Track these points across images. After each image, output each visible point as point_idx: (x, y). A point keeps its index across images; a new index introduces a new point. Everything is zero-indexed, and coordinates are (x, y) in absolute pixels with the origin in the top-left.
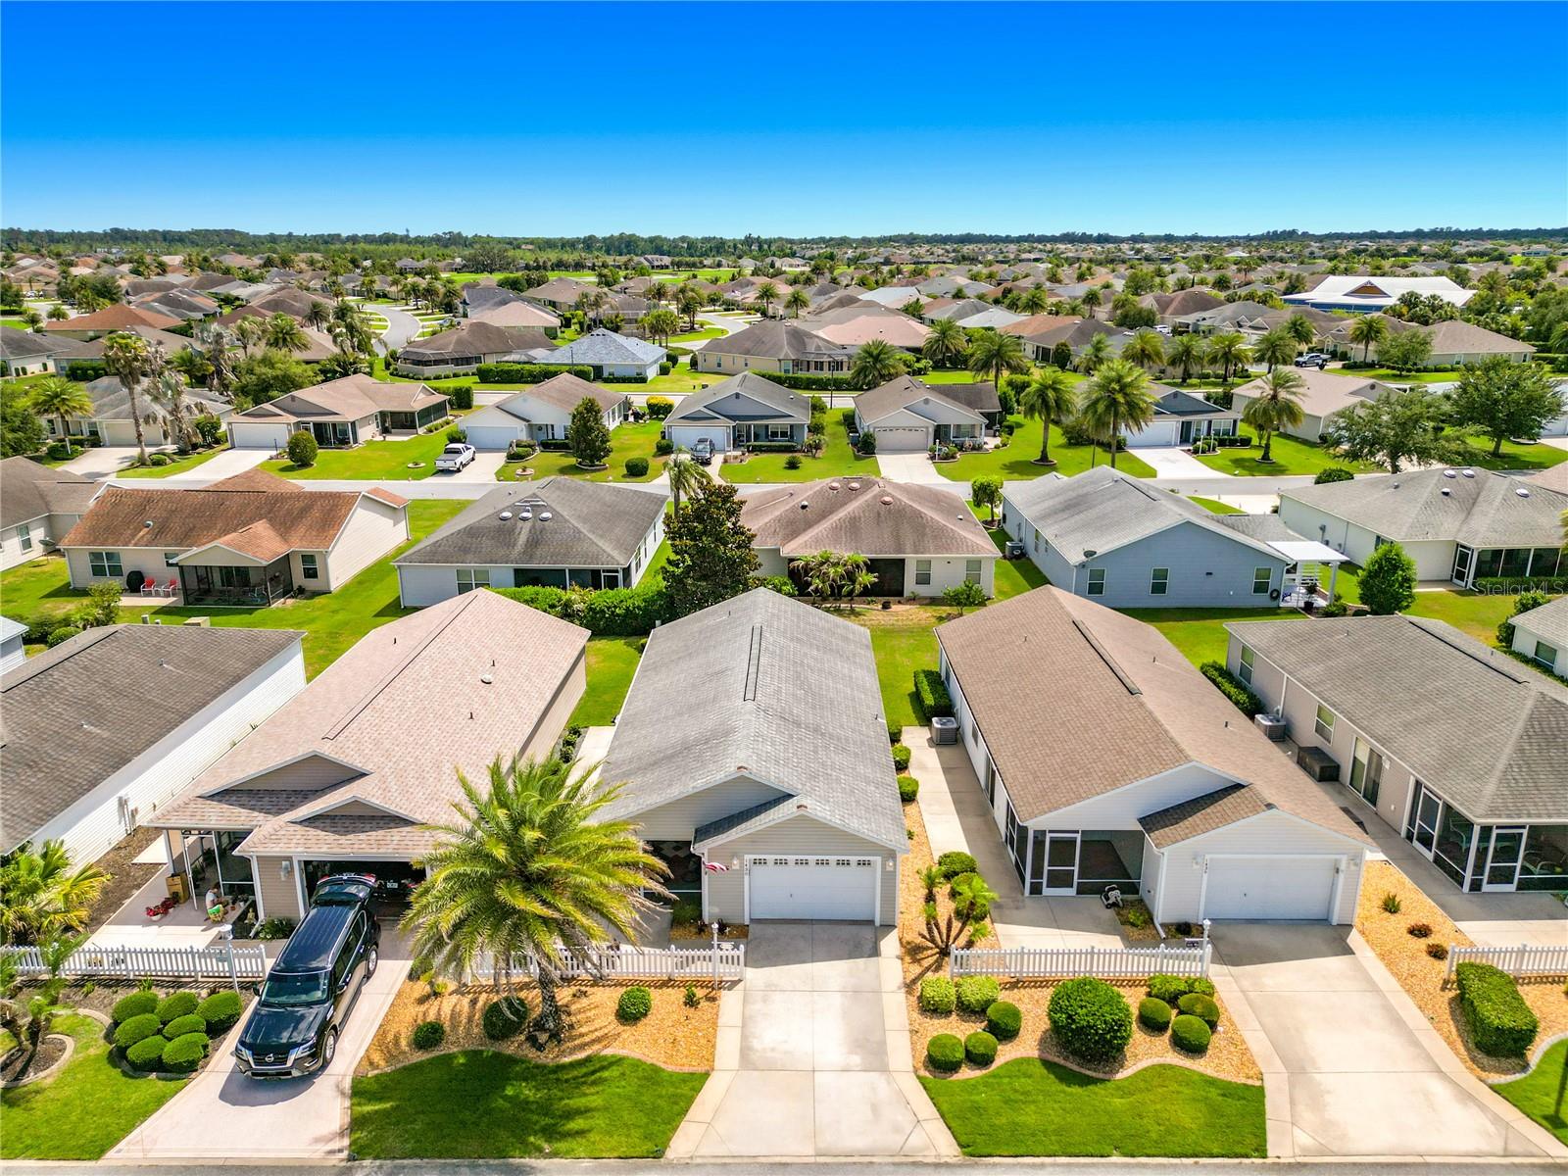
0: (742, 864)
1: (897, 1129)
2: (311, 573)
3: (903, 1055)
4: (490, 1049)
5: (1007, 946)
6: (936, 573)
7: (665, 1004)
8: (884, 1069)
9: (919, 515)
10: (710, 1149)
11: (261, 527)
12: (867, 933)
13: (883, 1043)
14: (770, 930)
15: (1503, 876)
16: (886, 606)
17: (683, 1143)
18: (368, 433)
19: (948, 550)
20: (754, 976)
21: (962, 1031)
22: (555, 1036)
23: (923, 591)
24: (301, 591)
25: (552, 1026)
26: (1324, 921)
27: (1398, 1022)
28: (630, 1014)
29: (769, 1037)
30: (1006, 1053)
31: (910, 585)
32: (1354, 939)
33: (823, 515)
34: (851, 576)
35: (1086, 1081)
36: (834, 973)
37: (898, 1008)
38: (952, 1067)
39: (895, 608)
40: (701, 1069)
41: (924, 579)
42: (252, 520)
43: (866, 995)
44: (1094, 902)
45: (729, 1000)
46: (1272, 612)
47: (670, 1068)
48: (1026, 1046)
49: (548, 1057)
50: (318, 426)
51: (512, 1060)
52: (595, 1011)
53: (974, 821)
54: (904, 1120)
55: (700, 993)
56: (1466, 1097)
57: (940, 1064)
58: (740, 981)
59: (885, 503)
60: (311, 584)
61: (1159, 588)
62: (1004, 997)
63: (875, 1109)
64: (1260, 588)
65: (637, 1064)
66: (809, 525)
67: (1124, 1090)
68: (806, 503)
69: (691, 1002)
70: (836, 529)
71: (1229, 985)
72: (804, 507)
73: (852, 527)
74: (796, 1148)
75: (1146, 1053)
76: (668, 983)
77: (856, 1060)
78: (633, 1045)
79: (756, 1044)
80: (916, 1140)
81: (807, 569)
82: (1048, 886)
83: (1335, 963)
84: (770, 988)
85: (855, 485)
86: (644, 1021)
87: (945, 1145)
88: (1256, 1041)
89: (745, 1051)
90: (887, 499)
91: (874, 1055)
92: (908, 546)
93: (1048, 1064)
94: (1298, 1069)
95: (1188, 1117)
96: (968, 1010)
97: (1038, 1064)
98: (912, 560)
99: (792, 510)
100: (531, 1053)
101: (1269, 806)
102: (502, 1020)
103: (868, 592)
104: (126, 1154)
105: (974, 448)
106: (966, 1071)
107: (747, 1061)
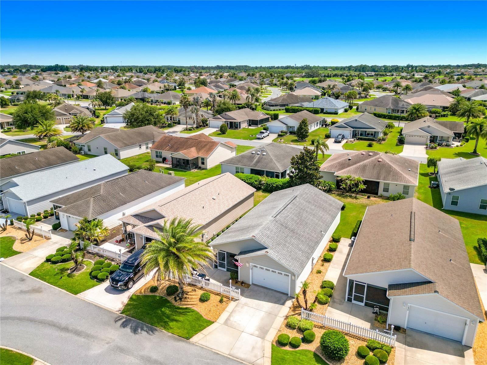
0: (249, 265)
1: (255, 356)
2: (203, 163)
3: (272, 336)
4: (165, 297)
5: (327, 315)
6: (391, 188)
7: (214, 299)
8: (263, 338)
9: (390, 167)
10: (202, 342)
11: (193, 149)
12: (284, 297)
13: (268, 331)
14: (256, 288)
16: (369, 197)
17: (196, 339)
18: (244, 125)
19: (397, 180)
20: (243, 300)
21: (295, 335)
22: (181, 299)
23: (385, 194)
24: (200, 168)
25: (180, 296)
26: (459, 342)
28: (203, 300)
29: (236, 318)
30: (304, 346)
31: (381, 191)
33: (355, 163)
34: (356, 185)
36: (267, 306)
37: (279, 322)
38: (284, 345)
39: (372, 198)
40: (213, 321)
41: (386, 190)
42: (192, 147)
43: (272, 315)
44: (369, 310)
45: (232, 304)
47: (205, 317)
48: (313, 347)
49: (177, 304)
50: (231, 123)
51: (169, 302)
52: (195, 296)
54: (259, 354)
55: (225, 299)
57: (280, 343)
58: (238, 300)
59: (379, 161)
60: (202, 166)
61: (483, 207)
62: (314, 330)
63: (253, 348)
65: (198, 313)
66: (349, 166)
68: (350, 158)
69: (221, 301)
70: (357, 168)
71: (403, 353)
72: (349, 160)
73: (364, 167)
74: (224, 351)
76: (218, 294)
77: (257, 333)
78: (201, 309)
79: (232, 319)
80: (259, 361)
81: (341, 181)
82: (354, 300)
84: (246, 304)
85: (371, 154)
86: (206, 302)
89: (228, 319)
90: (380, 160)
91: (263, 332)
92: (382, 177)
93: (315, 355)
96: (301, 330)
97: (312, 353)
98: (382, 182)
99: (345, 160)
100: (173, 302)
101: (436, 292)
102: (172, 290)
103: (363, 191)
104: (81, 296)
105: (446, 146)
106: (287, 348)
107: (226, 323)
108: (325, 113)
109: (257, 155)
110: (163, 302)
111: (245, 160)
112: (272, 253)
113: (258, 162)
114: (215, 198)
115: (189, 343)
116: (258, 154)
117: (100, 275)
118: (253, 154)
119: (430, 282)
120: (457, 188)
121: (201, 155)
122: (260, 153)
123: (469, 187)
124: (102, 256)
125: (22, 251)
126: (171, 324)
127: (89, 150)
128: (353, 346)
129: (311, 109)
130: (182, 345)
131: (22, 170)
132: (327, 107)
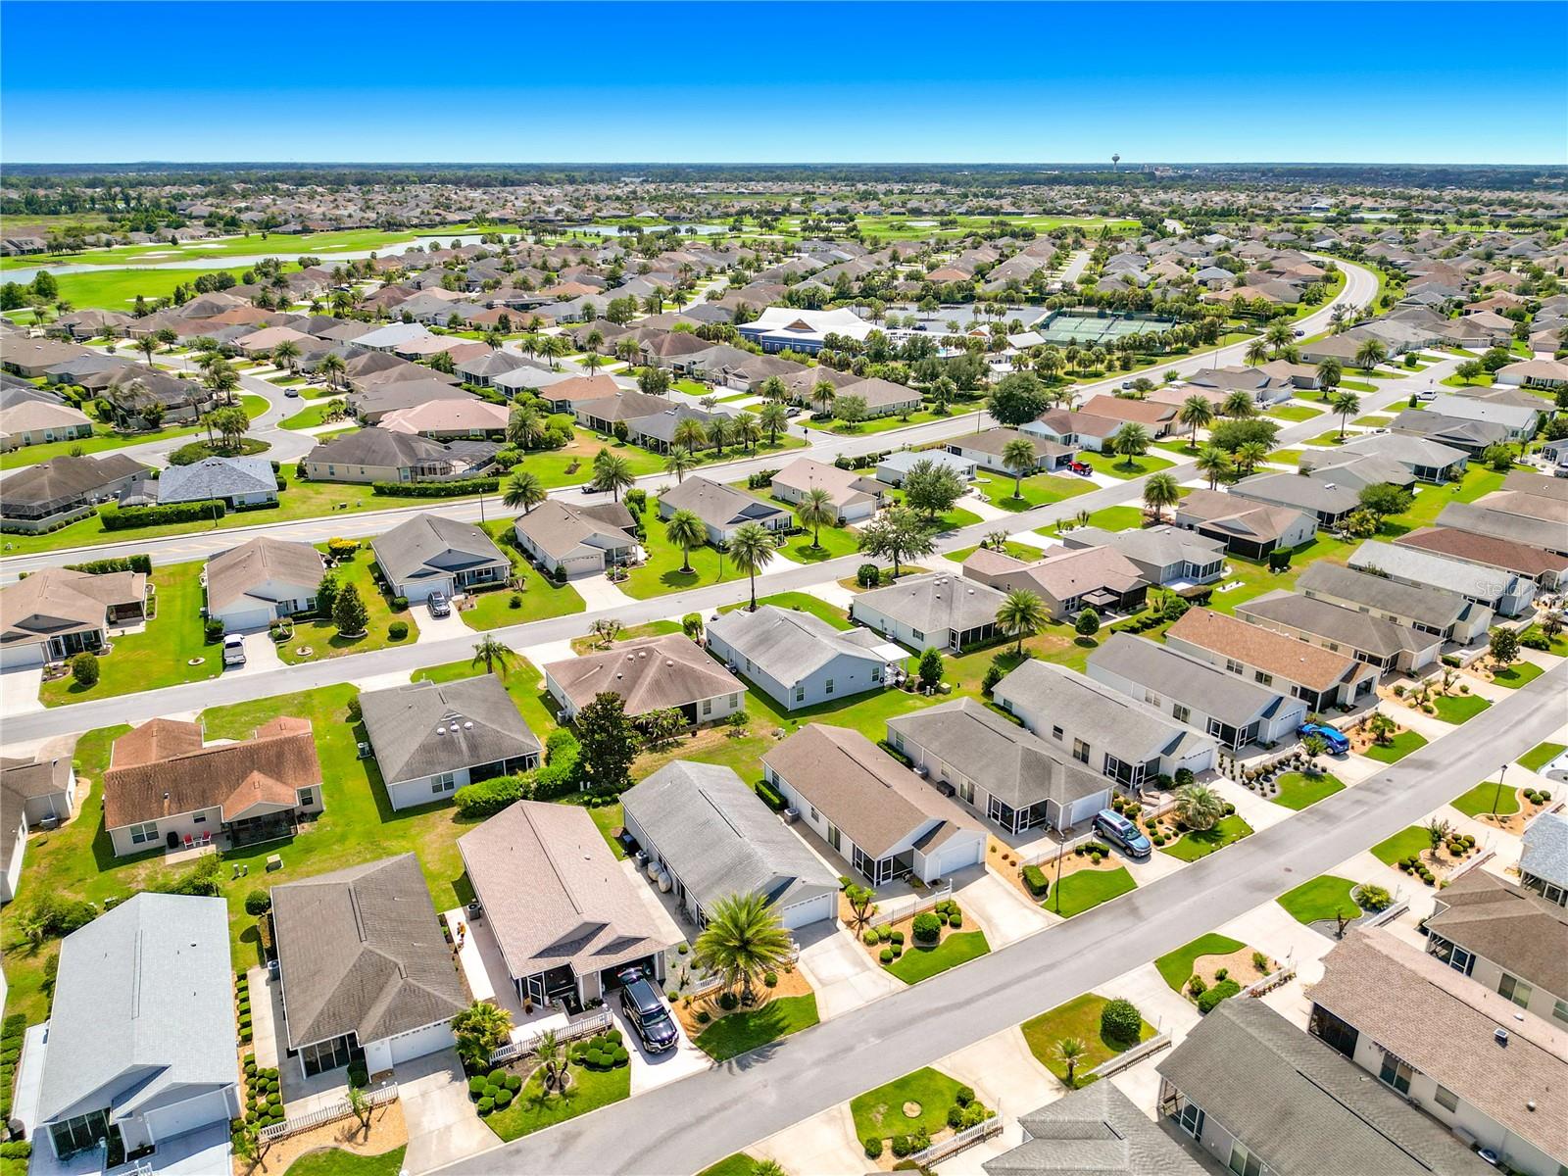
1: (885, 986)
3: (873, 963)
4: (730, 1014)
5: (885, 910)
6: (713, 705)
7: (779, 974)
8: (869, 969)
9: (692, 670)
10: (833, 1015)
11: (259, 778)
12: (829, 924)
13: (862, 961)
15: (1024, 826)
16: (694, 734)
17: (823, 1016)
19: (720, 692)
20: (802, 954)
21: (887, 947)
22: (752, 1000)
23: (708, 718)
24: (307, 816)
25: (748, 997)
26: (975, 864)
27: (1010, 894)
28: (771, 983)
29: (823, 973)
30: (904, 949)
31: (702, 717)
32: (987, 868)
33: (635, 682)
35: (933, 949)
36: (828, 943)
37: (860, 948)
38: (890, 960)
40: (810, 993)
41: (708, 711)
43: (844, 946)
44: (900, 882)
45: (799, 965)
46: (880, 691)
47: (799, 996)
48: (908, 945)
49: (755, 1008)
50: (67, 637)
51: (743, 1015)
52: (758, 987)
53: (834, 859)
54: (884, 982)
55: (788, 967)
56: (1035, 912)
57: (885, 961)
58: (798, 957)
59: (670, 666)
61: (829, 690)
62: (894, 930)
63: (874, 982)
64: (875, 678)
65: (787, 999)
66: (630, 689)
67: (945, 946)
68: (620, 675)
69: (788, 971)
71: (960, 898)
72: (620, 678)
73: (659, 686)
74: (860, 1003)
75: (946, 932)
77: (858, 969)
78: (777, 994)
79: (821, 977)
80: (893, 987)
82: (882, 881)
83: (984, 879)
84: (811, 956)
85: (643, 654)
86: (778, 984)
87: (903, 985)
88: (974, 917)
89: (819, 980)
90: (670, 662)
91: (861, 965)
92: (697, 694)
93: (919, 948)
94: (989, 921)
95: (965, 948)
96: (883, 939)
97: (915, 948)
98: (700, 702)
100: (748, 1009)
101: (958, 828)
102: (727, 1002)
103: (685, 728)
105: (634, 563)
106: (895, 960)
107: (822, 984)
108: (239, 510)
109: (455, 735)
111: (443, 756)
113: (474, 748)
114: (586, 856)
115: (826, 1024)
116: (456, 731)
118: (443, 733)
119: (944, 822)
120: (801, 677)
121: (297, 785)
122: (456, 727)
123: (813, 670)
125: (397, 1145)
126: (783, 1025)
129: (197, 506)
130: (820, 1031)
132: (237, 492)
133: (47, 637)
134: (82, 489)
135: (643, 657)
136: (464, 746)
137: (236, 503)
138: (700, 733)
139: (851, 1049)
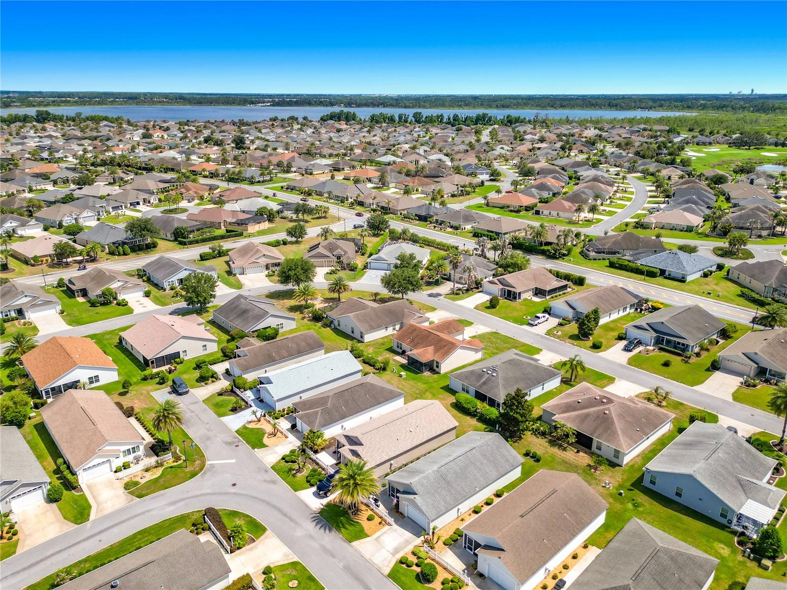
0: (405, 503)
1: (384, 564)
2: (437, 367)
3: (399, 556)
4: (346, 509)
6: (603, 448)
7: (377, 520)
8: (394, 555)
9: (613, 423)
10: (358, 547)
11: (431, 349)
12: (422, 533)
13: (399, 552)
14: (409, 520)
16: (578, 452)
17: (355, 543)
18: (527, 295)
19: (612, 444)
20: (395, 526)
21: (412, 559)
22: (355, 514)
23: (598, 451)
24: (433, 371)
25: (357, 512)
28: (370, 518)
29: (384, 538)
30: (414, 568)
31: (593, 448)
33: (582, 408)
34: (567, 436)
35: (420, 582)
36: (408, 535)
37: (410, 548)
40: (369, 534)
41: (599, 448)
42: (430, 345)
43: (407, 542)
45: (387, 527)
47: (366, 531)
48: (419, 569)
49: (352, 517)
50: (509, 292)
51: (347, 514)
52: (366, 514)
54: (387, 564)
55: (383, 522)
57: (402, 562)
58: (392, 526)
59: (605, 413)
61: (678, 494)
63: (385, 560)
64: (723, 516)
65: (362, 528)
66: (575, 410)
68: (580, 401)
69: (380, 523)
70: (579, 416)
72: (579, 402)
73: (585, 417)
74: (367, 556)
75: (436, 586)
76: (381, 517)
77: (392, 551)
78: (365, 524)
79: (381, 537)
80: (384, 568)
81: (555, 427)
84: (395, 530)
85: (605, 400)
86: (371, 521)
87: (386, 573)
89: (379, 537)
90: (607, 412)
91: (396, 551)
92: (596, 434)
93: (417, 575)
96: (418, 557)
97: (415, 574)
98: (595, 440)
99: (574, 402)
100: (350, 515)
101: (500, 558)
102: (352, 506)
104: (298, 493)
106: (404, 566)
107: (376, 539)
108: (666, 278)
109: (486, 375)
110: (344, 513)
112: (418, 499)
113: (484, 383)
114: (412, 430)
115: (350, 545)
116: (488, 373)
117: (312, 481)
118: (483, 371)
119: (503, 550)
121: (436, 359)
122: (490, 372)
124: (317, 464)
125: (268, 445)
126: (343, 530)
127: (339, 325)
128: (442, 575)
130: (346, 545)
131: (277, 358)
132: (671, 269)
133: (501, 287)
134: (625, 248)
135: (602, 402)
136: (483, 380)
137: (667, 273)
138: (581, 454)
139: (333, 556)
